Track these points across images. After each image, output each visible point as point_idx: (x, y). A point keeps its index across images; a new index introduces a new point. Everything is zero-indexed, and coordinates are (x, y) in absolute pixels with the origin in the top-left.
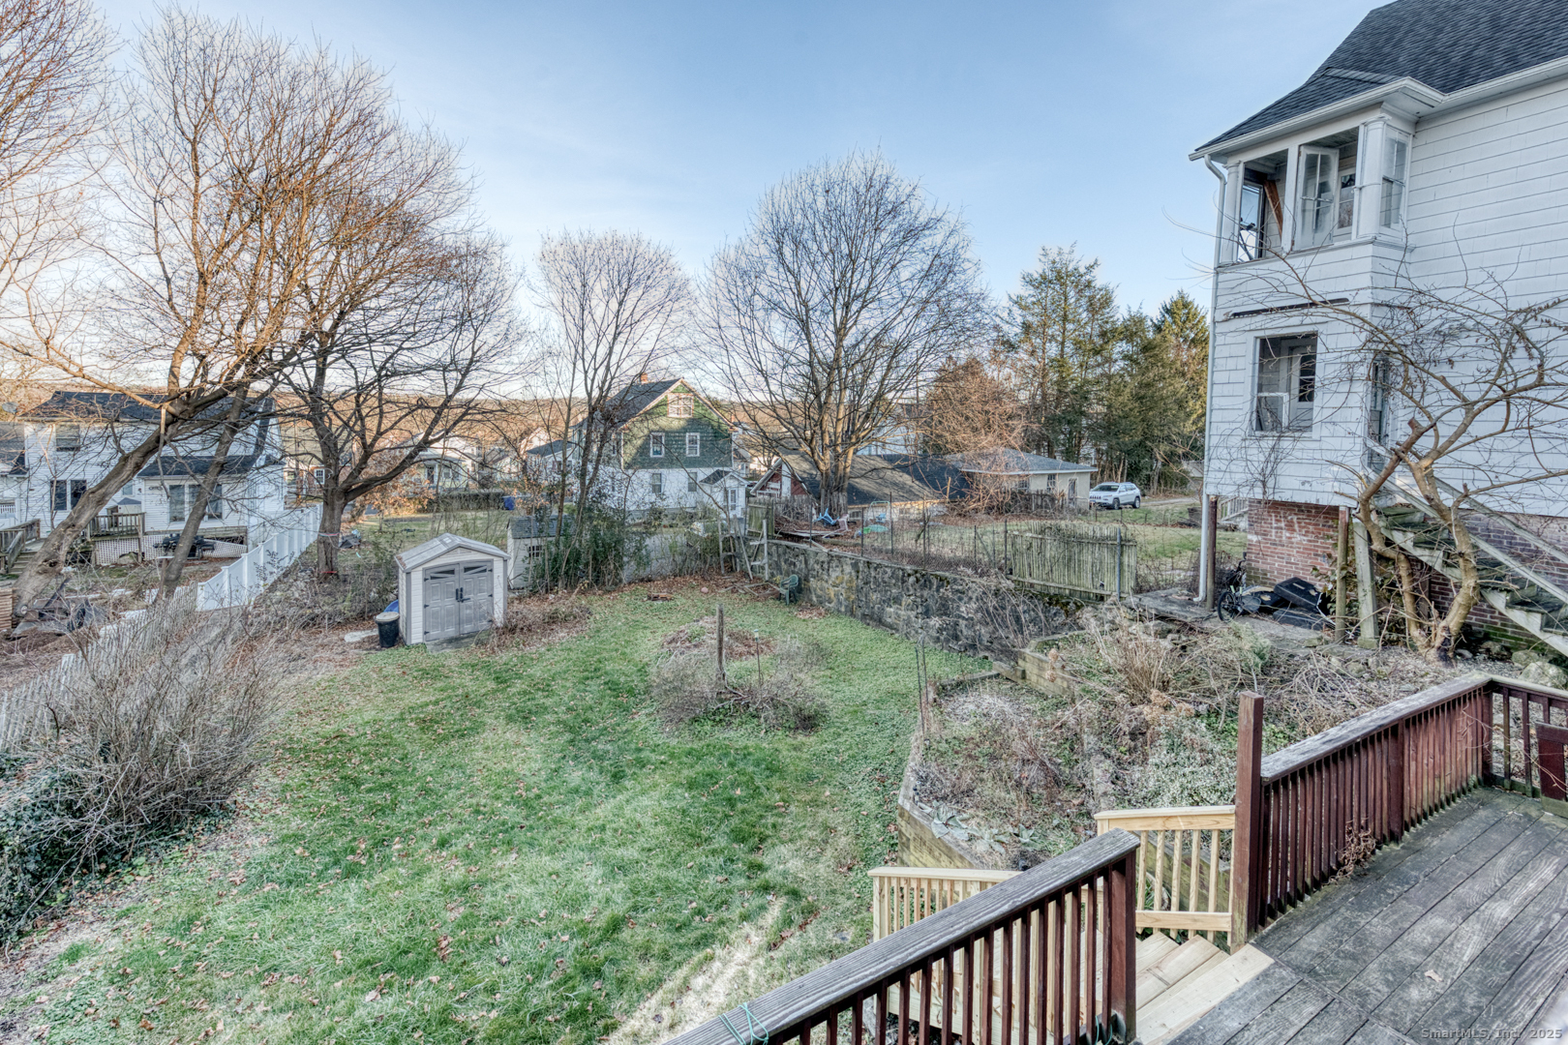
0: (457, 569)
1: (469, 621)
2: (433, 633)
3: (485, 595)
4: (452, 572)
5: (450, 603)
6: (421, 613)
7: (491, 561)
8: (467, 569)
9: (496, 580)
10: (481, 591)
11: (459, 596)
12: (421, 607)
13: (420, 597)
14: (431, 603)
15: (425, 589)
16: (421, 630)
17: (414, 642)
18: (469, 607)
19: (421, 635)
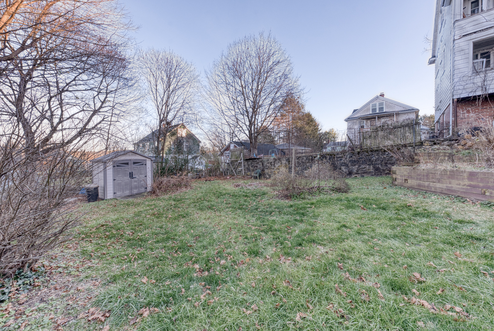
0: (130, 163)
1: (136, 188)
2: (118, 194)
3: (143, 176)
4: (127, 164)
5: (127, 178)
6: (112, 183)
7: (145, 160)
8: (134, 163)
9: (148, 170)
10: (141, 174)
11: (131, 175)
12: (112, 181)
13: (112, 175)
14: (117, 178)
15: (114, 171)
16: (112, 192)
17: (108, 198)
18: (135, 181)
19: (112, 194)
